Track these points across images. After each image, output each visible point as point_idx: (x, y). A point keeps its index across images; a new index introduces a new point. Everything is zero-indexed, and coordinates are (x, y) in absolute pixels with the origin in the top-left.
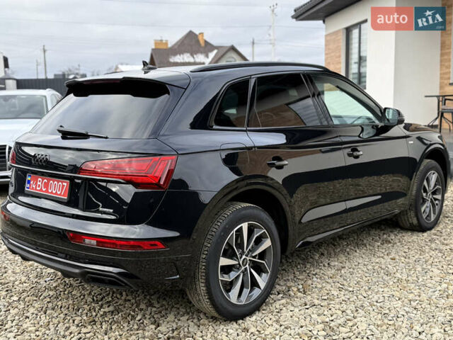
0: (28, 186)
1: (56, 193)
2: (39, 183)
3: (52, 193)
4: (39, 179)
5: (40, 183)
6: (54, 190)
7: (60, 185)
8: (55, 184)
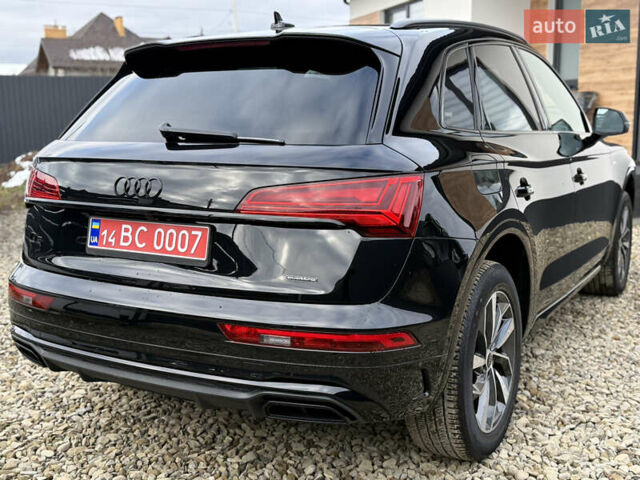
0: (95, 240)
1: (176, 251)
2: (123, 234)
3: (163, 250)
4: (124, 226)
5: (129, 234)
6: (170, 245)
7: (184, 235)
8: (171, 234)
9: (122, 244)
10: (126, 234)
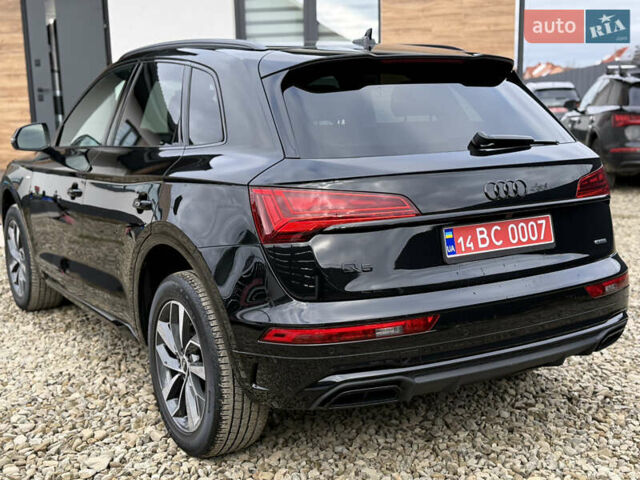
0: (453, 249)
1: (529, 241)
4: (478, 230)
5: (485, 236)
6: (524, 237)
7: (532, 226)
8: (522, 227)
9: (481, 246)
10: (482, 236)
